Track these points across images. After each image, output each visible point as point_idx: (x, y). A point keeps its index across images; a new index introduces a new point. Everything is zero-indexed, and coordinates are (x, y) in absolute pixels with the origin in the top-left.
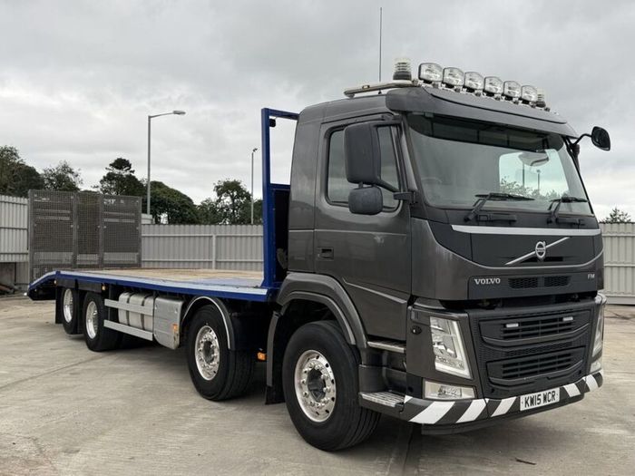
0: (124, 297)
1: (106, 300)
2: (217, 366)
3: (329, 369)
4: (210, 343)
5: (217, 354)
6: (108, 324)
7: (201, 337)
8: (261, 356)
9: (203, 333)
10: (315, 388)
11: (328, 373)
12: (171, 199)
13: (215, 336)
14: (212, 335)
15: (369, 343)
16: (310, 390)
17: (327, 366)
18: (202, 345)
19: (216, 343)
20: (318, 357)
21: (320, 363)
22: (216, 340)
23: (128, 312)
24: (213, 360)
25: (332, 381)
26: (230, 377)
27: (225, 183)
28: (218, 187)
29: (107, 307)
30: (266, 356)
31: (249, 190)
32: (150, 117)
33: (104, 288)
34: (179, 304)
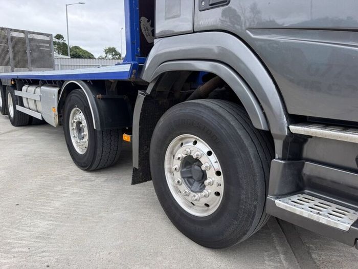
0: (24, 88)
1: (15, 91)
2: (87, 142)
3: (213, 158)
4: (80, 123)
5: (86, 132)
6: (19, 108)
7: (73, 118)
8: (126, 137)
9: (75, 114)
10: (190, 175)
11: (211, 163)
12: (84, 55)
13: (83, 117)
14: (81, 116)
15: (292, 128)
16: (183, 177)
17: (209, 153)
18: (75, 124)
19: (84, 123)
20: (195, 143)
21: (199, 150)
22: (85, 120)
23: (27, 99)
24: (84, 137)
25: (218, 173)
26: (99, 152)
27: (109, 48)
28: (106, 50)
29: (16, 96)
30: (131, 138)
31: (120, 52)
32: (67, 5)
33: (13, 83)
34: (56, 90)
